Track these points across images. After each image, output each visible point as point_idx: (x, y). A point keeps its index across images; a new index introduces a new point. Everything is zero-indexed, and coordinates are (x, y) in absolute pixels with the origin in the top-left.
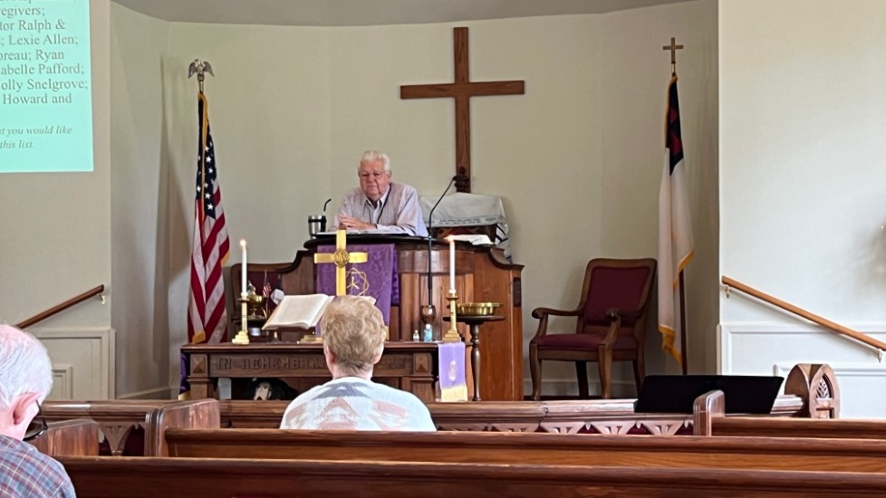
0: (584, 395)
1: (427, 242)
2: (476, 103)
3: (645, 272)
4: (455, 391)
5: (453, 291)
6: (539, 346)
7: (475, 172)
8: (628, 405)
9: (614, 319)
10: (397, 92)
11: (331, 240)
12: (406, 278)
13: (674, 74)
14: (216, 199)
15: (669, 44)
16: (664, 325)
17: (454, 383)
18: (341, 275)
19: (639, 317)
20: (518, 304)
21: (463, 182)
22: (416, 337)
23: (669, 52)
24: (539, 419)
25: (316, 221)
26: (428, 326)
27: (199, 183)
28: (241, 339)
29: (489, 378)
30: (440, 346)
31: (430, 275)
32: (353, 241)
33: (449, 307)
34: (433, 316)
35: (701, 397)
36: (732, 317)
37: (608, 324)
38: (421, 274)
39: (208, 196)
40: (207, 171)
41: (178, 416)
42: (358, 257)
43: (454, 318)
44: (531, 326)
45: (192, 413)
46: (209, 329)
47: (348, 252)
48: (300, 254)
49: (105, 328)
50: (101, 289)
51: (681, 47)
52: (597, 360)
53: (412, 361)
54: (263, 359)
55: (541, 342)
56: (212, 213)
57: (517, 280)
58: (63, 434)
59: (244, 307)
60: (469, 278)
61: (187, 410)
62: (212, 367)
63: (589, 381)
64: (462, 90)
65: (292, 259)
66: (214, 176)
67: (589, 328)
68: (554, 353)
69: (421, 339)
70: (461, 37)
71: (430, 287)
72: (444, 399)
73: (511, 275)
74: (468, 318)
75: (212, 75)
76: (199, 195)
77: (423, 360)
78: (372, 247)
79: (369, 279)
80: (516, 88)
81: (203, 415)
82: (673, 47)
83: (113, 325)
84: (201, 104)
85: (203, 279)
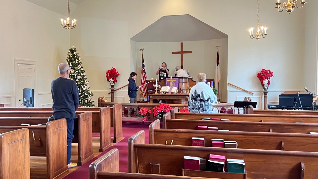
2: (184, 55)
5: (188, 85)
7: (184, 65)
10: (172, 53)
12: (180, 83)
13: (218, 51)
15: (217, 46)
31: (183, 83)
36: (229, 89)
39: (144, 69)
40: (143, 66)
43: (188, 90)
47: (173, 79)
56: (144, 72)
62: (153, 98)
64: (182, 52)
70: (182, 44)
75: (144, 50)
79: (175, 83)
80: (191, 52)
84: (142, 55)
85: (143, 82)
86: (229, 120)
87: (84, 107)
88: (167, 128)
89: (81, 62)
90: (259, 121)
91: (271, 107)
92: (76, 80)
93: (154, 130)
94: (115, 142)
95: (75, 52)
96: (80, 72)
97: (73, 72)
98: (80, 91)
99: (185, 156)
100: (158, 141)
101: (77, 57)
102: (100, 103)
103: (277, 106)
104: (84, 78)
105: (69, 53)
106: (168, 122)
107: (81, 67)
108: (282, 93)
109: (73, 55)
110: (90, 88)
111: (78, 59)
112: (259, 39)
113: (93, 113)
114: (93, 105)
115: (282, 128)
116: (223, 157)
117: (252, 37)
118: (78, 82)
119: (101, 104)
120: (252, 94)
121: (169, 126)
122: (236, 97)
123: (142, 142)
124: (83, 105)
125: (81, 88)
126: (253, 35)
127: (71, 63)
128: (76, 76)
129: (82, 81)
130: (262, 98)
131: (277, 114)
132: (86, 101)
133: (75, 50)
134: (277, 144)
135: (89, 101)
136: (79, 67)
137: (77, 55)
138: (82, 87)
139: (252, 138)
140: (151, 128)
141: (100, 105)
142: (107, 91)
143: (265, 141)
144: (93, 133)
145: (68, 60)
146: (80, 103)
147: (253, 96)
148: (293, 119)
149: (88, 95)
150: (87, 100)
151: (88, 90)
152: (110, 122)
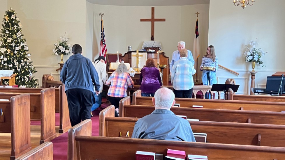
1: (152, 52)
5: (158, 63)
7: (155, 37)
10: (140, 20)
13: (197, 19)
21: (152, 39)
25: (130, 47)
27: (101, 38)
39: (103, 40)
40: (103, 35)
48: (126, 54)
51: (199, 14)
56: (104, 44)
57: (168, 60)
64: (153, 20)
65: (124, 54)
70: (153, 9)
74: (161, 68)
75: (104, 15)
76: (101, 40)
80: (164, 20)
82: (197, 14)
84: (102, 22)
86: (202, 107)
87: (24, 87)
88: (125, 116)
89: (21, 29)
90: (239, 108)
91: (257, 91)
92: (14, 52)
93: (105, 118)
94: (61, 132)
95: (13, 15)
96: (19, 41)
97: (10, 41)
98: (19, 66)
99: (137, 152)
100: (110, 132)
101: (15, 21)
102: (45, 82)
103: (264, 90)
104: (25, 49)
105: (5, 16)
106: (126, 109)
107: (21, 35)
108: (273, 74)
109: (11, 19)
110: (32, 62)
111: (17, 25)
112: (244, 7)
113: (31, 95)
114: (36, 85)
115: (264, 117)
116: (183, 153)
117: (236, 4)
118: (16, 54)
119: (47, 83)
120: (237, 74)
121: (127, 113)
122: (217, 77)
123: (88, 133)
124: (23, 83)
125: (20, 62)
126: (237, 2)
127: (8, 29)
128: (15, 46)
129: (22, 54)
130: (248, 79)
131: (262, 100)
132: (27, 79)
133: (13, 12)
134: (253, 137)
135: (30, 79)
136: (19, 34)
137: (15, 20)
138: (22, 61)
139: (224, 129)
140: (102, 116)
141: (45, 84)
142: (56, 66)
143: (239, 134)
144: (31, 120)
145: (3, 26)
146: (20, 81)
147: (239, 77)
148: (279, 107)
149: (30, 72)
150: (28, 77)
151: (30, 65)
152: (55, 107)
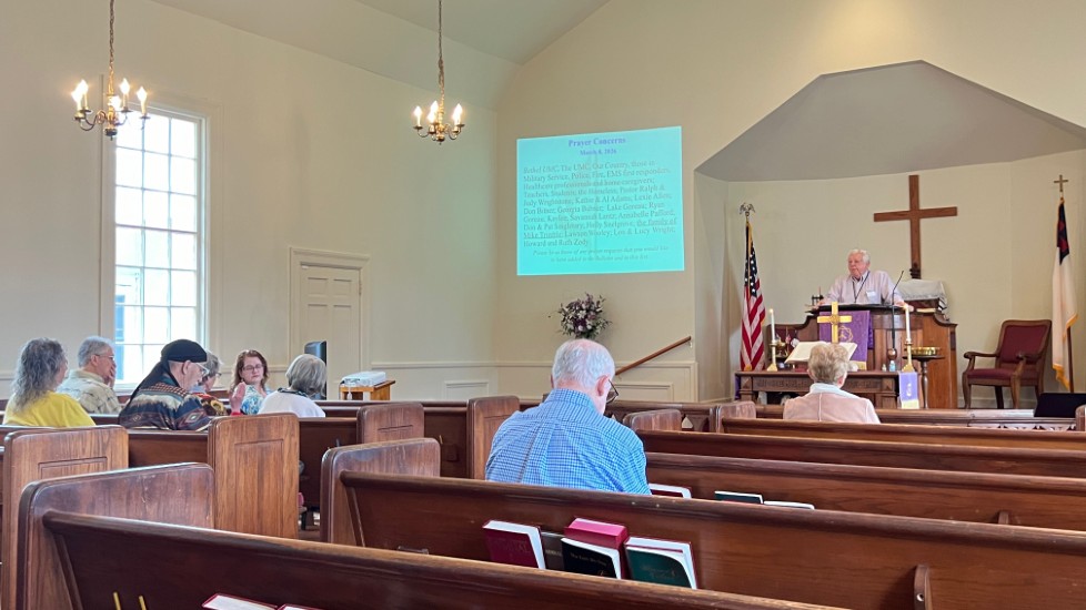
0: (1000, 406)
1: (891, 310)
2: (924, 223)
3: (1043, 329)
4: (910, 403)
5: (909, 340)
6: (969, 377)
7: (923, 266)
8: (1030, 413)
9: (1022, 359)
10: (872, 217)
11: (828, 309)
12: (877, 331)
13: (1062, 199)
14: (757, 286)
15: (1058, 179)
16: (1056, 364)
17: (910, 398)
18: (835, 330)
19: (1040, 358)
20: (954, 349)
21: (916, 273)
22: (884, 368)
23: (1058, 184)
24: (968, 421)
25: (817, 298)
26: (892, 362)
27: (746, 276)
28: (773, 368)
29: (934, 396)
30: (900, 374)
31: (893, 330)
32: (842, 309)
33: (906, 350)
34: (896, 356)
35: (1081, 407)
37: (1017, 363)
38: (887, 330)
39: (752, 284)
40: (751, 269)
41: (730, 410)
42: (846, 319)
43: (910, 357)
44: (963, 364)
45: (738, 409)
46: (754, 364)
47: (840, 315)
48: (809, 318)
49: (692, 361)
50: (690, 339)
51: (1067, 181)
52: (1010, 386)
53: (881, 383)
54: (786, 381)
55: (971, 373)
56: (755, 294)
57: (953, 334)
58: (661, 418)
59: (774, 349)
60: (920, 332)
61: (734, 408)
62: (755, 385)
63: (1004, 399)
64: (915, 214)
65: (803, 321)
66: (756, 272)
67: (1003, 365)
68: (979, 381)
69: (888, 369)
70: (914, 181)
71: (893, 337)
72: (903, 407)
73: (949, 330)
74: (918, 357)
75: (754, 212)
76: (746, 283)
77: (889, 383)
78: (855, 313)
79: (854, 331)
80: (952, 212)
81: (746, 410)
82: (1061, 181)
83: (697, 360)
84: (747, 229)
85: (750, 334)
99: (490, 522)
116: (616, 530)
123: (416, 475)
